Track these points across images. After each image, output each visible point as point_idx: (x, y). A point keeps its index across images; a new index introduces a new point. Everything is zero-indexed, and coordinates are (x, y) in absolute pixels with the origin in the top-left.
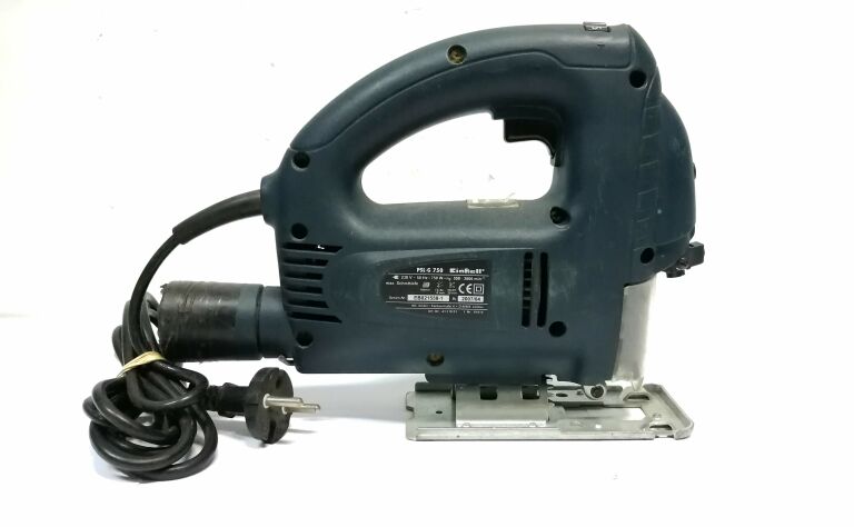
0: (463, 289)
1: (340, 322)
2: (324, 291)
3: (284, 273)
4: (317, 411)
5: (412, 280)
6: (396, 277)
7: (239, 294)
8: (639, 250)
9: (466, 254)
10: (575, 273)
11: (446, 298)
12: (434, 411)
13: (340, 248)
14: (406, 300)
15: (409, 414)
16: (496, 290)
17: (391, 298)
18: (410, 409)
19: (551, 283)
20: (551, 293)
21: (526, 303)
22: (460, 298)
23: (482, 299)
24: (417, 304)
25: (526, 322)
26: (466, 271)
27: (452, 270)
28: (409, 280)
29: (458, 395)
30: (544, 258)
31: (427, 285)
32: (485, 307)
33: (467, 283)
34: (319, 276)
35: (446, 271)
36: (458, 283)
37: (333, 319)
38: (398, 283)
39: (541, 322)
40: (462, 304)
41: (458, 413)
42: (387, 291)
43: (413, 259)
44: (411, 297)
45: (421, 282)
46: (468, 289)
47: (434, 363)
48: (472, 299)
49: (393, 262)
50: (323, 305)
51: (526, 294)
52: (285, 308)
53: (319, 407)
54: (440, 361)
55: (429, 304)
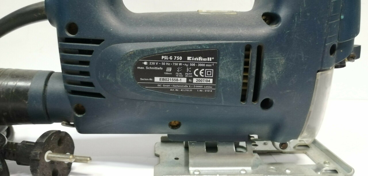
0: (198, 73)
1: (104, 97)
2: (91, 74)
3: (64, 61)
4: (89, 162)
5: (158, 66)
6: (145, 63)
7: (33, 77)
8: (329, 45)
9: (200, 45)
10: (283, 61)
11: (184, 80)
12: (173, 158)
13: (102, 41)
14: (153, 81)
15: (156, 159)
16: (222, 74)
17: (141, 79)
18: (157, 156)
19: (265, 68)
20: (265, 76)
21: (245, 84)
22: (195, 80)
23: (211, 81)
24: (162, 84)
25: (243, 99)
26: (200, 59)
27: (189, 58)
28: (155, 66)
29: (191, 148)
30: (260, 49)
31: (169, 69)
32: (214, 87)
33: (200, 68)
34: (87, 63)
35: (185, 59)
36: (193, 68)
37: (99, 95)
38: (147, 68)
39: (255, 98)
40: (196, 84)
41: (191, 161)
42: (138, 74)
43: (159, 49)
44: (157, 79)
45: (165, 67)
46: (201, 73)
47: (174, 127)
48: (204, 81)
49: (143, 51)
50: (90, 84)
51: (245, 77)
52: (66, 87)
53: (91, 159)
54: (178, 126)
55: (171, 84)
